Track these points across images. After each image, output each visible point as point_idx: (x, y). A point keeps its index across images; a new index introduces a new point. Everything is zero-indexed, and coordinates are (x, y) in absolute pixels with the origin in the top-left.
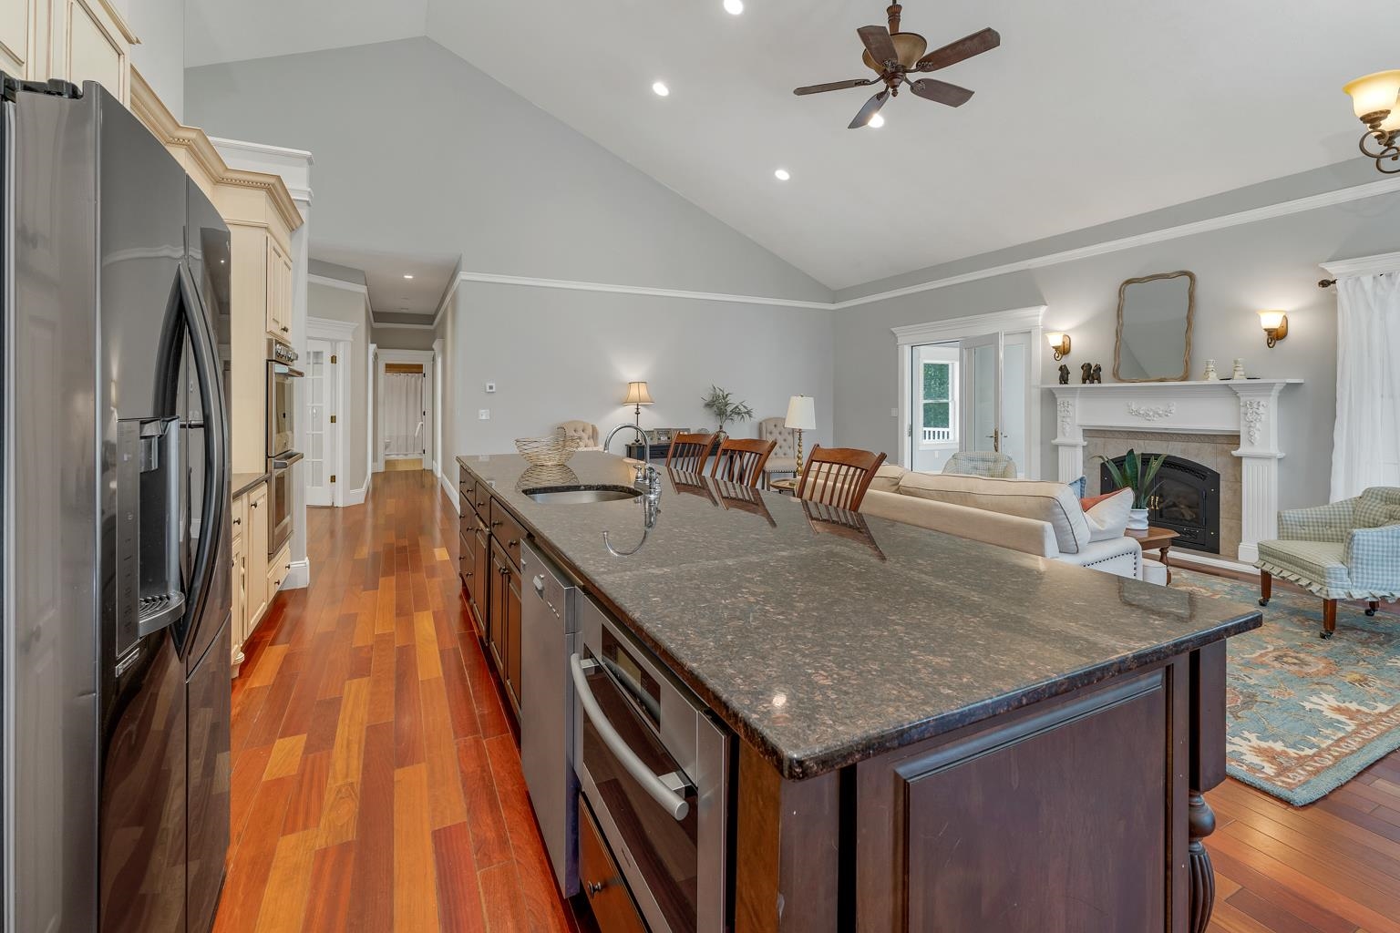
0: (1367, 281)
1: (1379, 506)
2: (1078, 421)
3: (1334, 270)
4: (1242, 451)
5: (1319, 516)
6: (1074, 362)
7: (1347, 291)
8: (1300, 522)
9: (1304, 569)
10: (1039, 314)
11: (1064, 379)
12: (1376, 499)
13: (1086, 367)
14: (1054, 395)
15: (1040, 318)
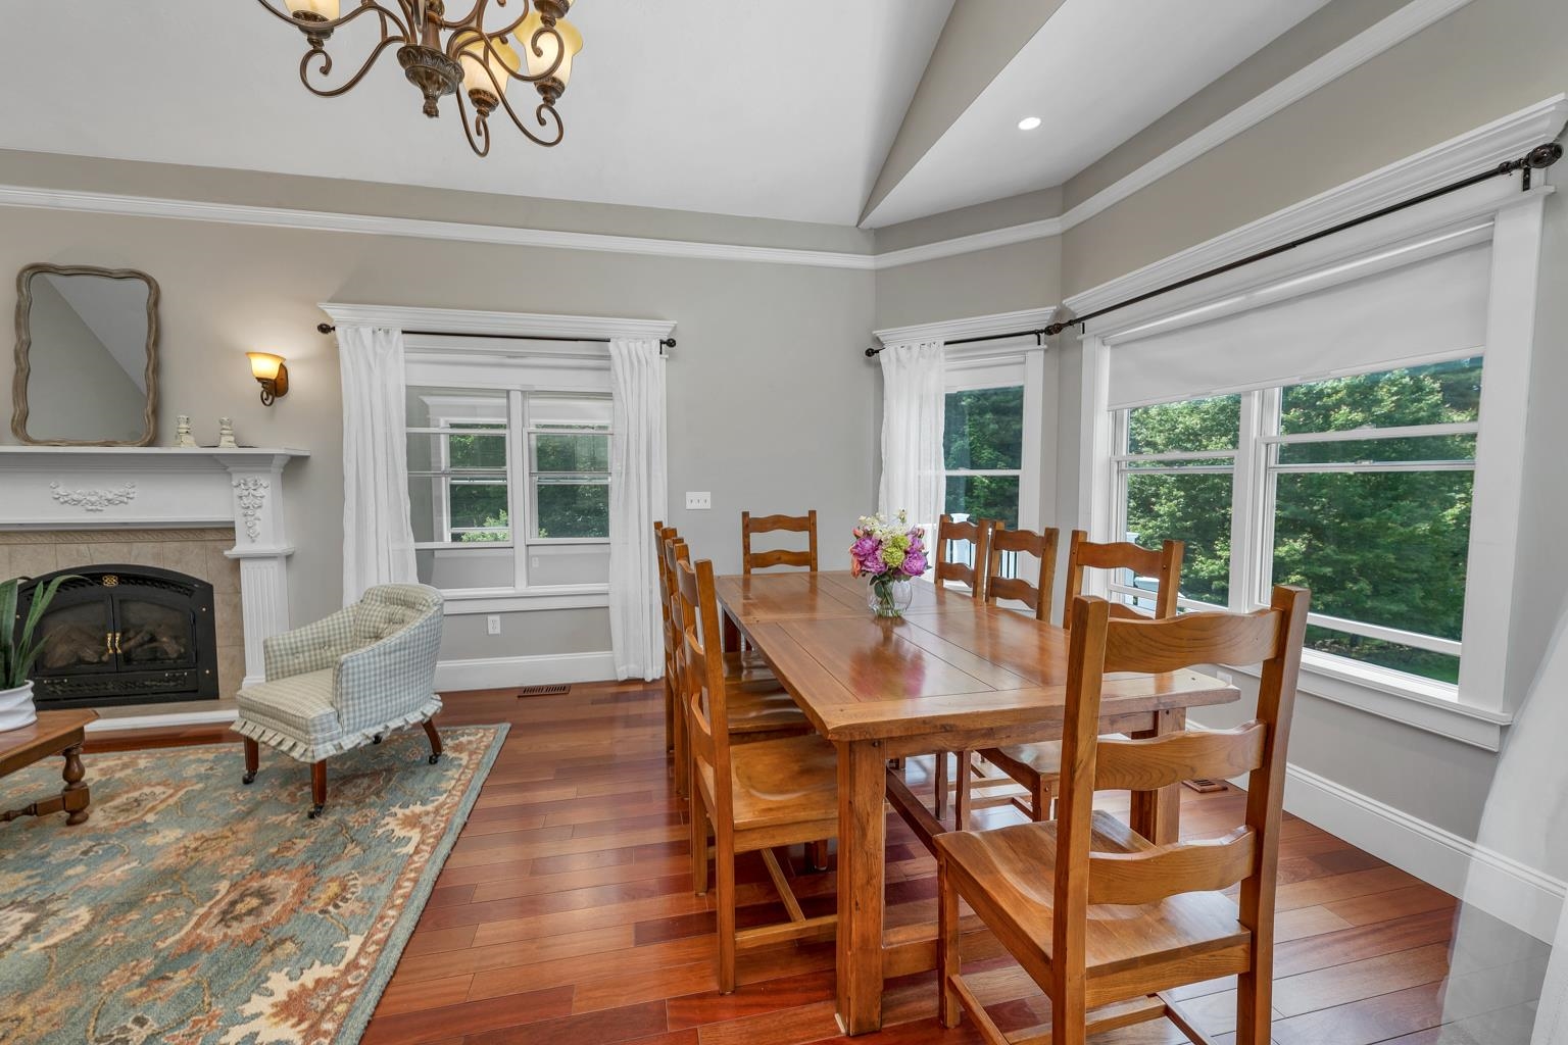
0: (366, 333)
1: (379, 609)
3: (336, 313)
4: (241, 548)
5: (315, 636)
7: (347, 342)
8: (291, 649)
9: (288, 725)
12: (376, 601)
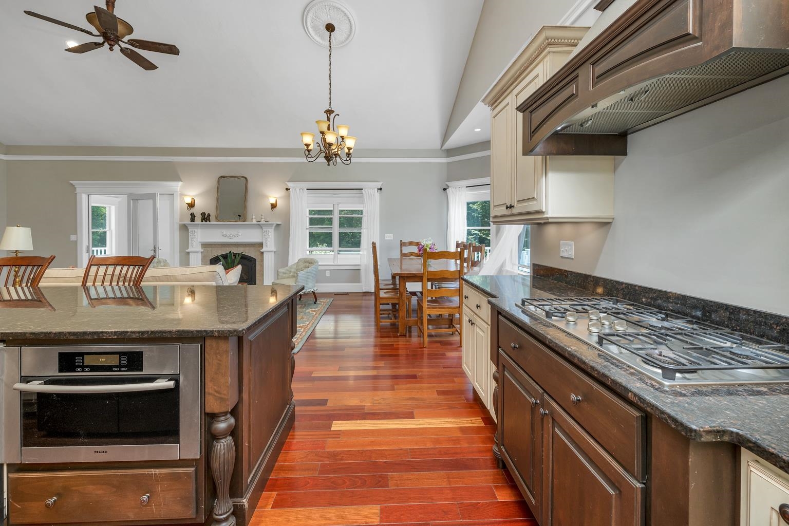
0: (298, 190)
2: (200, 240)
3: (290, 185)
4: (263, 249)
5: (286, 270)
6: (197, 211)
7: (293, 193)
8: (283, 273)
10: (177, 186)
11: (193, 219)
13: (203, 214)
14: (187, 227)
15: (179, 188)
